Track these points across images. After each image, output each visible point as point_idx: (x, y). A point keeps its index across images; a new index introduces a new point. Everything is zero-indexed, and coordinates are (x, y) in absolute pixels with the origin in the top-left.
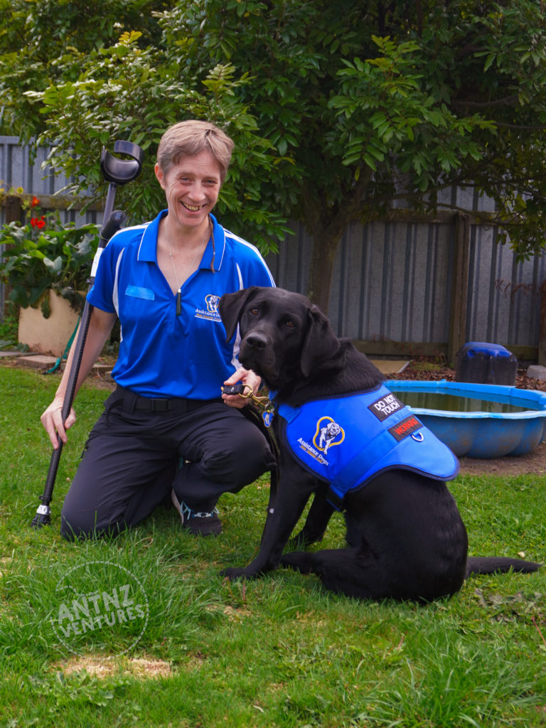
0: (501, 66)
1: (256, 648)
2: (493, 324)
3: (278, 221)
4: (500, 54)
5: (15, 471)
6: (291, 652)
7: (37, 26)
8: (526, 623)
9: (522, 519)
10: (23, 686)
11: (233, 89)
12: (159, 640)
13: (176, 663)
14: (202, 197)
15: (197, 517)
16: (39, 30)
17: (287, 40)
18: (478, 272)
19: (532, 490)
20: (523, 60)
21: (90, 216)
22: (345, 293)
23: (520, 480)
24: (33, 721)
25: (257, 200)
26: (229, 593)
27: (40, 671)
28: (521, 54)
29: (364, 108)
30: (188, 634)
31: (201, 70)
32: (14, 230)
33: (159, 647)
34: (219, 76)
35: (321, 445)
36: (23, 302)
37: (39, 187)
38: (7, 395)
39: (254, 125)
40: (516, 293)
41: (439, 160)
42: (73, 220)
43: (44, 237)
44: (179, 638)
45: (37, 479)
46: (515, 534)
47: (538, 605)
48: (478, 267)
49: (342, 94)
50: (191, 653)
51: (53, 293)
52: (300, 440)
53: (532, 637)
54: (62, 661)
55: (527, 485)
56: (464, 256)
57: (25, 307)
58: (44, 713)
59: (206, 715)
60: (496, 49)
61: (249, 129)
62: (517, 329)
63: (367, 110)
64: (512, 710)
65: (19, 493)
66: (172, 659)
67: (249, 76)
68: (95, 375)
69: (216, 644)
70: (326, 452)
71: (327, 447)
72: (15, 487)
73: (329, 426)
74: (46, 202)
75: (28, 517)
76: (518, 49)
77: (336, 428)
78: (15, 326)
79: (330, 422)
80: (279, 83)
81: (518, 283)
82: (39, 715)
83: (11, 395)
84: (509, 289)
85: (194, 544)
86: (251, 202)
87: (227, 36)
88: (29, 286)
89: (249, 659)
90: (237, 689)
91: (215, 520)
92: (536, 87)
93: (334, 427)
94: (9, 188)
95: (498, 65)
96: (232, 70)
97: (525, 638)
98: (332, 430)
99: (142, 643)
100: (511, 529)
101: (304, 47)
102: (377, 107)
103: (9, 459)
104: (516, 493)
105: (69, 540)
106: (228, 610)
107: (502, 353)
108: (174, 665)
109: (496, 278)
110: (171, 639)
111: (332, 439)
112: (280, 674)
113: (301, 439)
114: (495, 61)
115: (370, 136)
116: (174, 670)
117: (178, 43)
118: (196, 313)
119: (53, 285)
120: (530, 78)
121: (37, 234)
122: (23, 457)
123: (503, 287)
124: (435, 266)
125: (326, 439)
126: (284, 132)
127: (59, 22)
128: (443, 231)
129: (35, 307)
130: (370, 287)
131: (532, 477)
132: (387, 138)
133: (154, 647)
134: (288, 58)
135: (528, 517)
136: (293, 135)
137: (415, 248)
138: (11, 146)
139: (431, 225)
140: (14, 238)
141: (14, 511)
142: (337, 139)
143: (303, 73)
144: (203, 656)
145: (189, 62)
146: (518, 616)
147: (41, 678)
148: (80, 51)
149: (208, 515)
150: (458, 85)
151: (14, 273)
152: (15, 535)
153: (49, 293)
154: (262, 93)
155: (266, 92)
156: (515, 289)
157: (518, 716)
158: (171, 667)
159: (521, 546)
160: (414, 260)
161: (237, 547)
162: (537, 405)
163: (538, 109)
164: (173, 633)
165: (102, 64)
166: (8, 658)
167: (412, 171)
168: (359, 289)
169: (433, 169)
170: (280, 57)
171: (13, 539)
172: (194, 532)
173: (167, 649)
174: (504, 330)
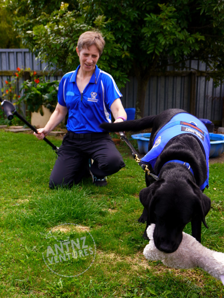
0: (207, 12)
1: (120, 222)
2: (205, 113)
3: (124, 76)
4: (206, 8)
5: (31, 167)
6: (132, 222)
7: (32, 4)
8: (216, 211)
9: (215, 177)
10: (37, 236)
11: (105, 25)
12: (85, 220)
13: (92, 227)
14: (91, 61)
15: (99, 181)
16: (33, 6)
17: (125, 5)
18: (199, 94)
19: (219, 168)
20: (214, 9)
21: (55, 78)
22: (150, 103)
23: (215, 165)
24: (41, 246)
25: (116, 67)
26: (110, 204)
27: (44, 231)
28: (214, 7)
30: (96, 218)
31: (93, 18)
32: (28, 83)
33: (85, 222)
34: (100, 20)
36: (32, 110)
37: (36, 68)
38: (28, 143)
39: (114, 39)
40: (214, 100)
41: (183, 50)
42: (49, 79)
43: (39, 86)
44: (92, 219)
45: (40, 170)
46: (213, 182)
47: (220, 205)
48: (200, 92)
49: (147, 27)
50: (97, 224)
51: (43, 107)
53: (218, 215)
54: (51, 228)
55: (217, 167)
56: (194, 88)
57: (33, 112)
58: (45, 243)
59: (102, 243)
60: (204, 6)
61: (112, 40)
62: (214, 114)
63: (155, 33)
64: (211, 238)
65: (33, 175)
66: (90, 226)
67: (111, 20)
68: (60, 135)
69: (106, 221)
72: (32, 173)
74: (39, 73)
75: (37, 182)
76: (213, 5)
78: (30, 119)
80: (123, 23)
81: (214, 96)
82: (43, 244)
83: (30, 143)
84: (211, 98)
85: (97, 189)
86: (114, 68)
87: (102, 5)
88: (34, 104)
89: (118, 225)
90: (113, 235)
91: (105, 181)
92: (219, 19)
94: (25, 68)
95: (206, 12)
96: (105, 17)
97: (215, 215)
99: (79, 221)
100: (211, 181)
101: (132, 8)
102: (159, 31)
103: (29, 164)
104: (213, 169)
105: (52, 189)
106: (110, 210)
107: (208, 122)
108: (91, 228)
109: (206, 94)
110: (89, 219)
112: (129, 229)
114: (204, 11)
115: (157, 42)
116: (91, 229)
117: (85, 8)
118: (88, 99)
119: (43, 103)
120: (218, 16)
121: (36, 85)
122: (34, 163)
123: (209, 98)
124: (184, 92)
126: (126, 42)
127: (40, 2)
128: (186, 79)
129: (37, 112)
130: (160, 101)
131: (219, 164)
132: (163, 43)
133: (83, 222)
134: (126, 12)
135: (217, 177)
136: (129, 42)
137: (176, 86)
138: (25, 53)
139: (182, 77)
140: (28, 86)
141: (32, 180)
142: (145, 44)
143: (132, 19)
144: (101, 225)
145: (89, 15)
146: (213, 209)
147: (44, 233)
148: (47, 13)
149: (103, 180)
150: (191, 21)
151: (28, 100)
152: (33, 188)
153: (41, 107)
154: (117, 27)
155: (118, 27)
156: (213, 99)
157: (212, 240)
158: (90, 228)
159: (215, 186)
160: (176, 90)
161: (113, 190)
162: (221, 139)
163: (221, 28)
164: (90, 217)
165: (55, 18)
166: (32, 227)
167: (173, 55)
168: (155, 101)
169: (181, 54)
170: (123, 13)
171: (32, 190)
172: (97, 185)
173: (88, 223)
174: (209, 115)
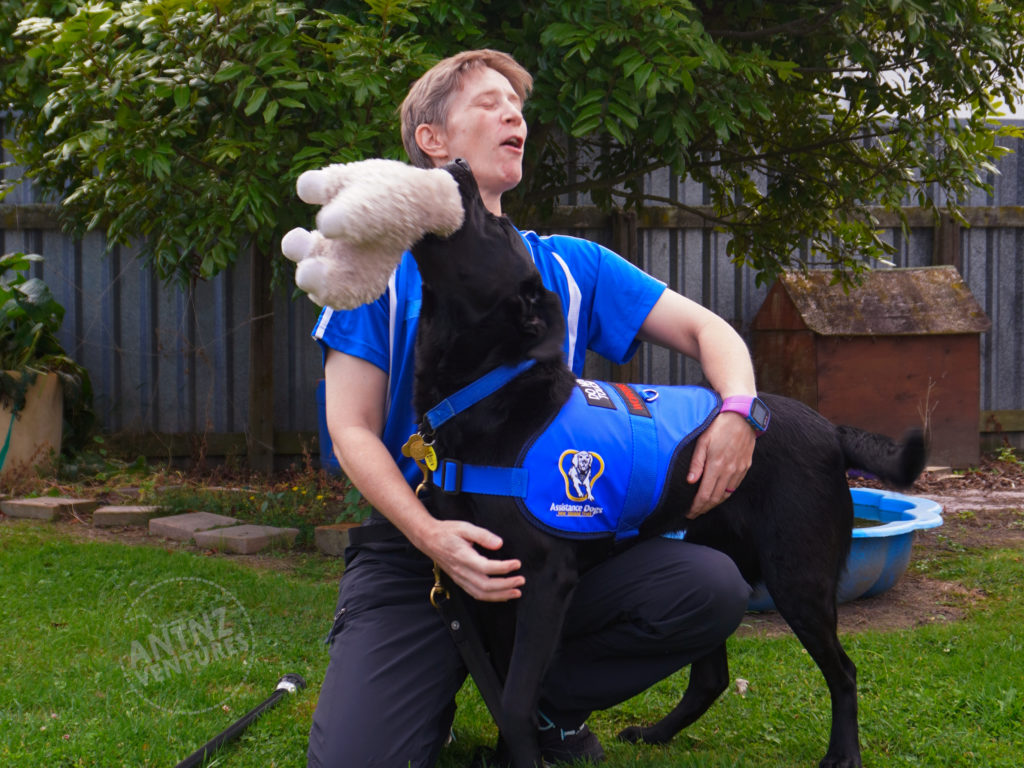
29: (608, 42)
35: (580, 494)
41: (711, 123)
49: (563, 21)
52: (553, 507)
63: (612, 45)
70: (591, 497)
71: (589, 490)
73: (575, 461)
77: (584, 458)
79: (572, 455)
93: (582, 458)
98: (581, 464)
111: (588, 475)
113: (553, 505)
115: (612, 87)
125: (582, 481)
132: (653, 89)
